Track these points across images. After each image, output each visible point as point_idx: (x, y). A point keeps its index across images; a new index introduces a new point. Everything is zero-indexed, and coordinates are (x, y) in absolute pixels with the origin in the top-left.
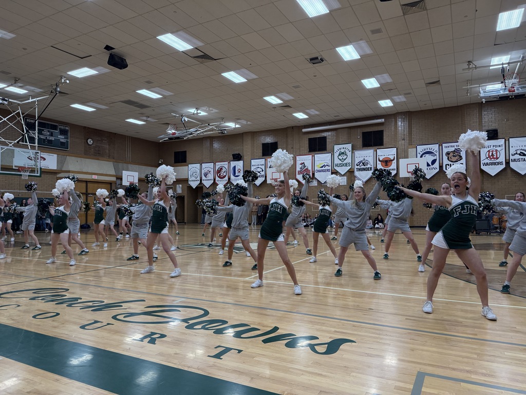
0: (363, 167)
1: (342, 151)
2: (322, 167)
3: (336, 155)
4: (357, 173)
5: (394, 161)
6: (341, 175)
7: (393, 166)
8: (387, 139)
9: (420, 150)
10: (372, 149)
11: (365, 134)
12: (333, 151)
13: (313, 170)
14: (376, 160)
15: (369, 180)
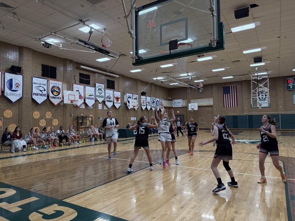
0: (109, 100)
1: (100, 88)
2: (90, 96)
3: (97, 89)
4: (107, 103)
5: (120, 99)
6: (99, 103)
7: (120, 101)
8: (116, 86)
9: (127, 95)
10: (112, 90)
11: (108, 80)
12: (95, 87)
13: (84, 97)
14: (114, 97)
15: (111, 107)
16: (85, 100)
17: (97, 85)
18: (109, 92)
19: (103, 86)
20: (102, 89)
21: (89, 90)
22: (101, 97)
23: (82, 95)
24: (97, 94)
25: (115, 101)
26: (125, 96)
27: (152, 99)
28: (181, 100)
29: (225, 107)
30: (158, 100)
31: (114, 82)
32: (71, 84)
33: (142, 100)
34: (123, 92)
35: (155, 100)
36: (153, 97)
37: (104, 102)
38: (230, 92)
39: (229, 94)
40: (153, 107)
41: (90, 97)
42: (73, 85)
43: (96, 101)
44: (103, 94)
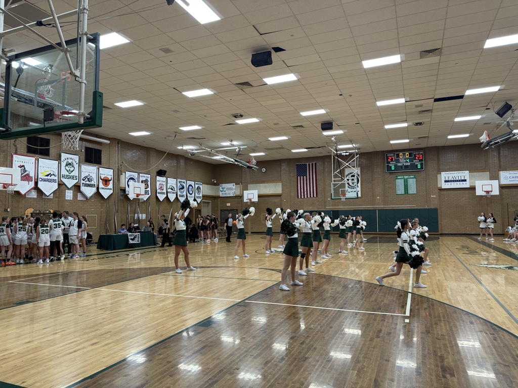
0: (88, 182)
1: (70, 161)
2: (47, 175)
3: (63, 164)
4: (83, 189)
5: (112, 182)
6: (68, 188)
7: (111, 186)
8: (104, 159)
9: (127, 175)
10: (95, 166)
11: (87, 149)
12: (60, 159)
13: (36, 178)
14: (99, 178)
15: (92, 196)
16: (36, 183)
17: (64, 156)
18: (90, 170)
19: (76, 158)
20: (74, 163)
21: (47, 166)
22: (73, 178)
23: (32, 174)
24: (64, 172)
25: (101, 185)
26: (122, 177)
27: (180, 182)
28: (233, 185)
29: (299, 197)
30: (192, 183)
31: (100, 151)
32: (9, 154)
33: (158, 183)
34: (118, 170)
35: (185, 185)
36: (181, 179)
37: (77, 188)
38: (306, 174)
39: (305, 177)
40: (180, 196)
41: (49, 177)
42: (12, 157)
43: (61, 185)
44: (75, 173)
